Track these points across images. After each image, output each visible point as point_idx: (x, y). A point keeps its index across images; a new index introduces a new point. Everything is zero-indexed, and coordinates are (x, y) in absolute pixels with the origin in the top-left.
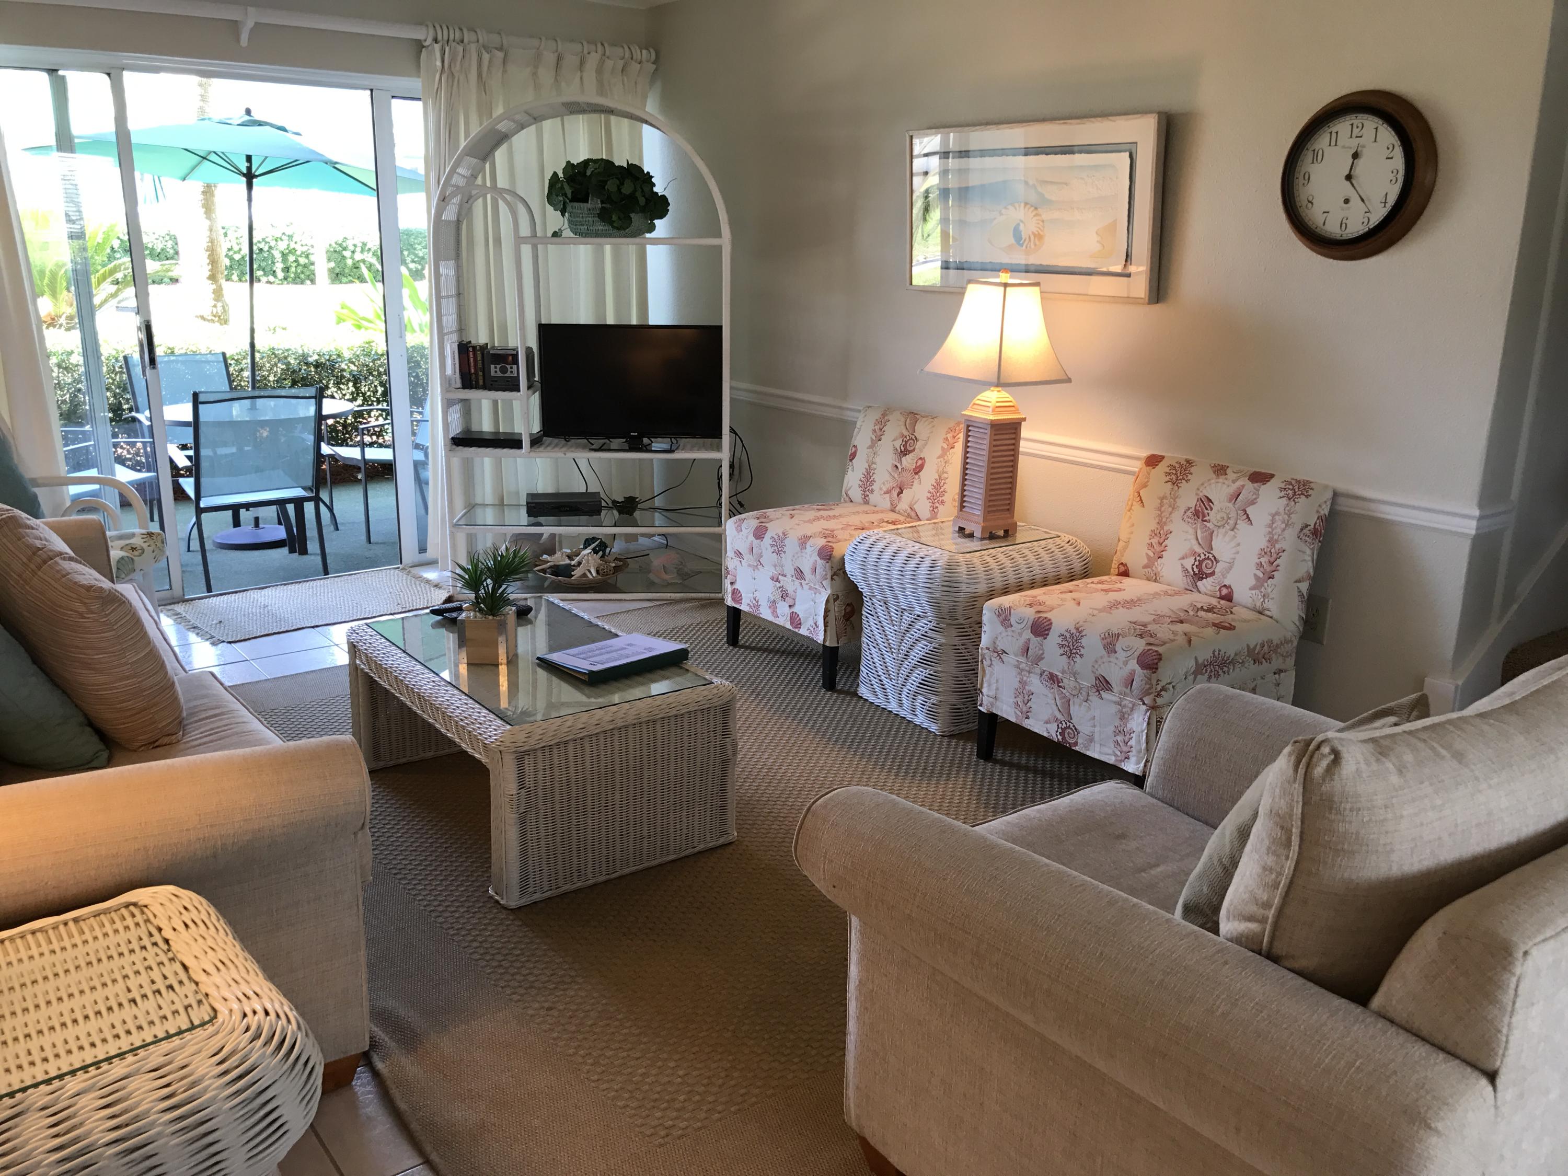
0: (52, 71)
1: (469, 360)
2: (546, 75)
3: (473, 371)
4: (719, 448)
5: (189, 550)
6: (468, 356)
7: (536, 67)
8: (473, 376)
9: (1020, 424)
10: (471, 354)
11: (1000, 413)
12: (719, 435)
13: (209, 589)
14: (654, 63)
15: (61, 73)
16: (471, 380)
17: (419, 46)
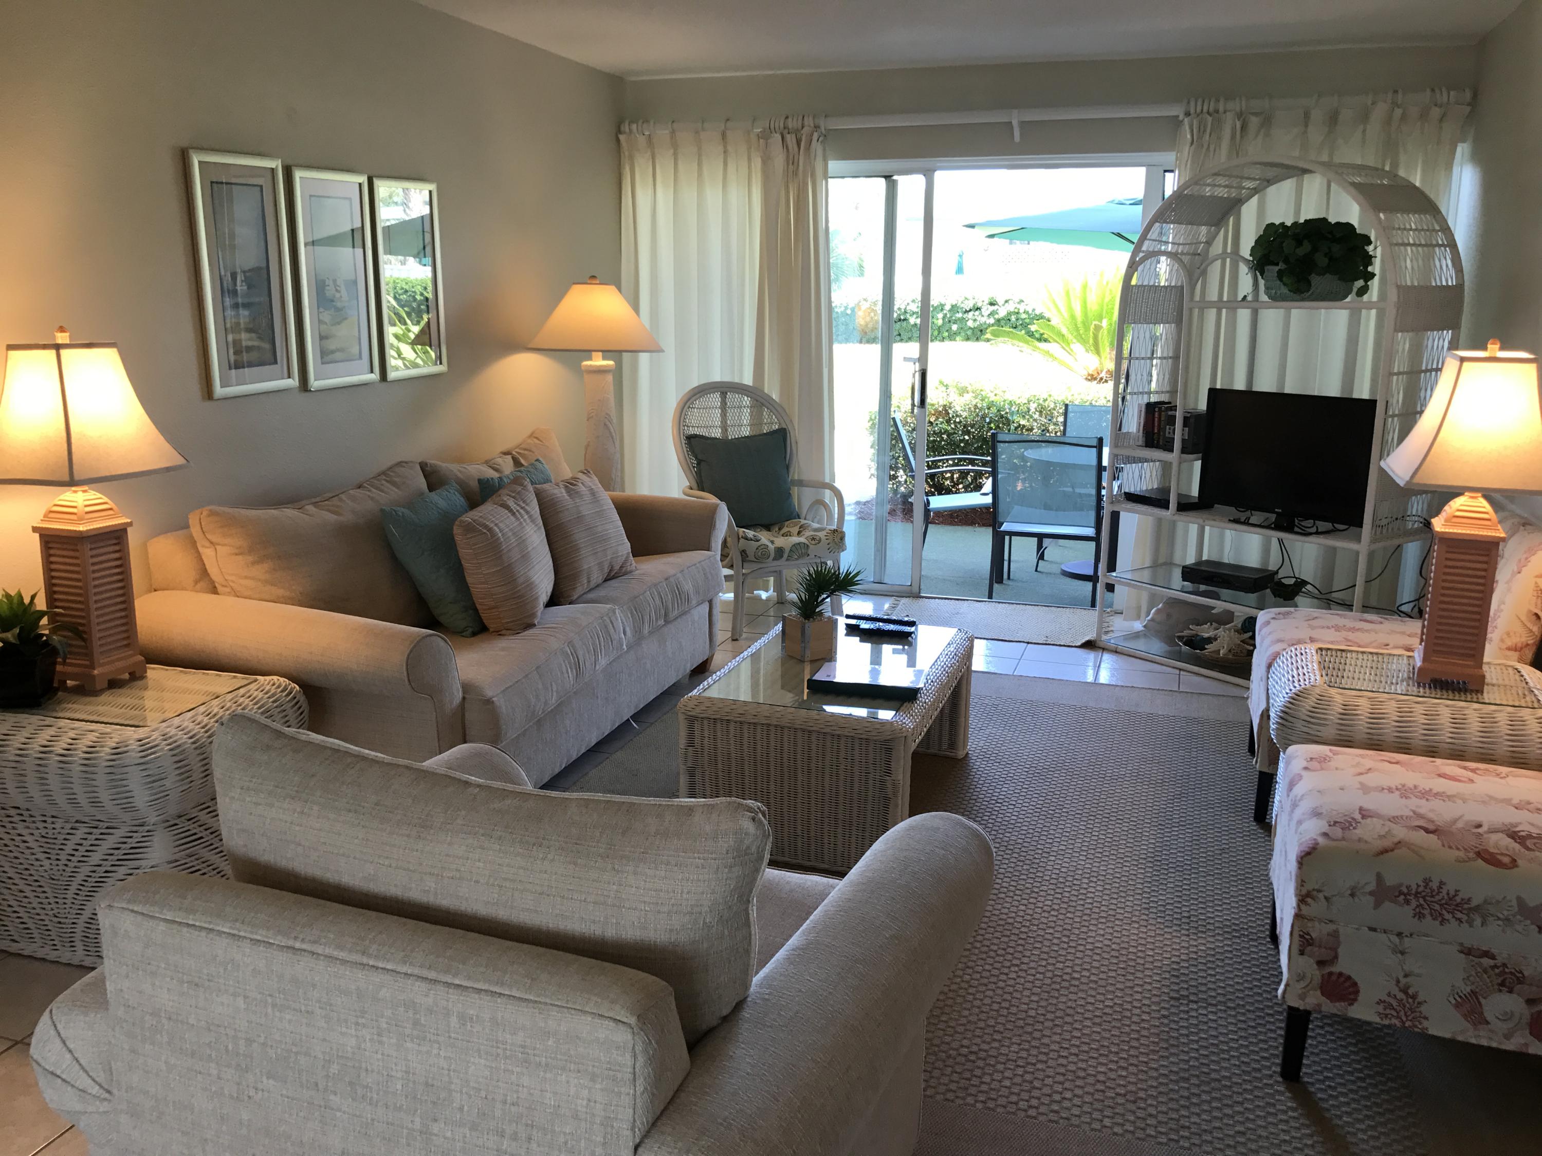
0: (888, 177)
1: (1154, 420)
2: (1316, 134)
3: (1156, 431)
4: (1358, 539)
5: (1036, 570)
6: (1154, 415)
7: (1306, 126)
8: (1156, 436)
9: (1497, 544)
10: (1156, 415)
11: (1455, 525)
12: (1360, 525)
13: (990, 597)
14: (1469, 104)
15: (895, 177)
16: (1153, 440)
17: (1176, 122)
